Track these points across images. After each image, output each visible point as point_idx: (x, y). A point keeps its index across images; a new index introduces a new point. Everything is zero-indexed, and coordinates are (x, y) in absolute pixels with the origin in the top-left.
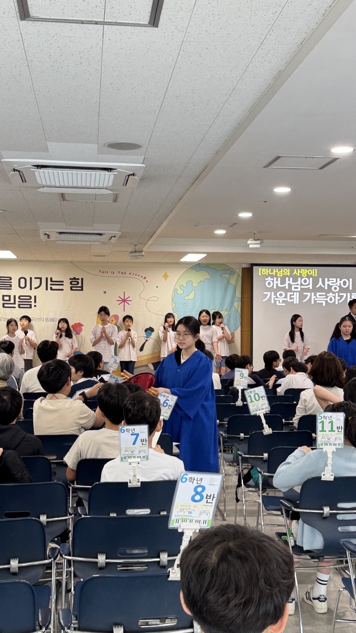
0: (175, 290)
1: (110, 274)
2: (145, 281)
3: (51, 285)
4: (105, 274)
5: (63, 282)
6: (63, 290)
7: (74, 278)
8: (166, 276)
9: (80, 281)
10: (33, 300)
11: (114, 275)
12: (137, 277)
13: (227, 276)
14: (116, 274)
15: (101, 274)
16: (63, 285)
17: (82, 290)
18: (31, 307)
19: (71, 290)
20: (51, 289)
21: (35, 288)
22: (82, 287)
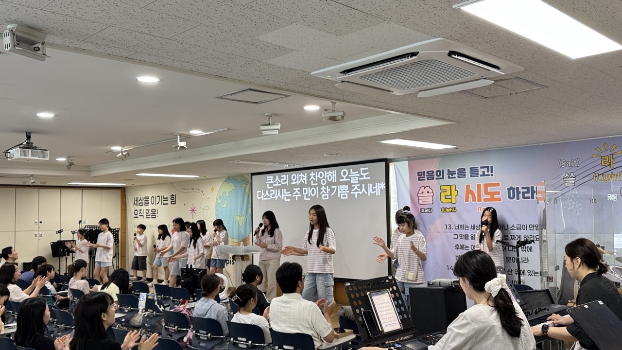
0: (217, 200)
1: (187, 191)
2: (202, 194)
3: (164, 200)
4: (185, 191)
5: (167, 198)
6: (167, 204)
7: (172, 195)
8: (212, 189)
9: (174, 197)
10: (156, 212)
11: (189, 191)
12: (199, 191)
13: (244, 185)
14: (190, 190)
15: (183, 191)
16: (167, 200)
17: (175, 204)
18: (155, 218)
19: (172, 204)
20: (164, 204)
21: (158, 204)
22: (175, 201)
